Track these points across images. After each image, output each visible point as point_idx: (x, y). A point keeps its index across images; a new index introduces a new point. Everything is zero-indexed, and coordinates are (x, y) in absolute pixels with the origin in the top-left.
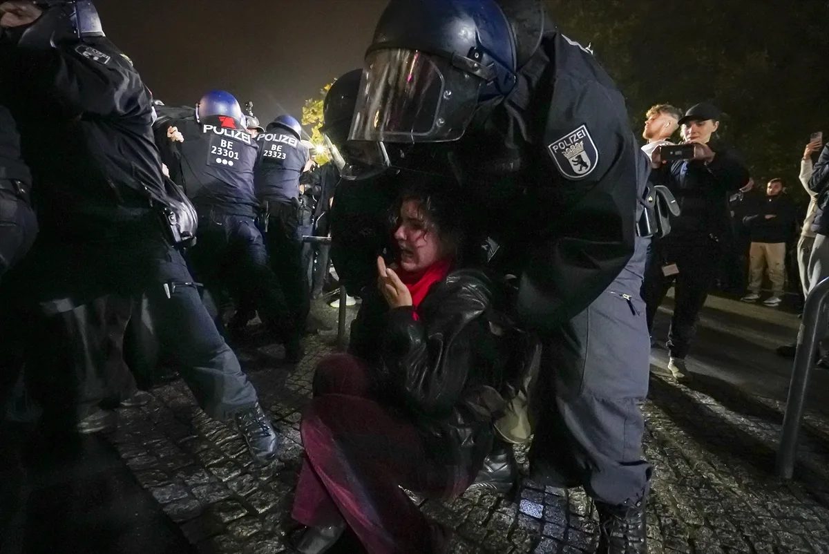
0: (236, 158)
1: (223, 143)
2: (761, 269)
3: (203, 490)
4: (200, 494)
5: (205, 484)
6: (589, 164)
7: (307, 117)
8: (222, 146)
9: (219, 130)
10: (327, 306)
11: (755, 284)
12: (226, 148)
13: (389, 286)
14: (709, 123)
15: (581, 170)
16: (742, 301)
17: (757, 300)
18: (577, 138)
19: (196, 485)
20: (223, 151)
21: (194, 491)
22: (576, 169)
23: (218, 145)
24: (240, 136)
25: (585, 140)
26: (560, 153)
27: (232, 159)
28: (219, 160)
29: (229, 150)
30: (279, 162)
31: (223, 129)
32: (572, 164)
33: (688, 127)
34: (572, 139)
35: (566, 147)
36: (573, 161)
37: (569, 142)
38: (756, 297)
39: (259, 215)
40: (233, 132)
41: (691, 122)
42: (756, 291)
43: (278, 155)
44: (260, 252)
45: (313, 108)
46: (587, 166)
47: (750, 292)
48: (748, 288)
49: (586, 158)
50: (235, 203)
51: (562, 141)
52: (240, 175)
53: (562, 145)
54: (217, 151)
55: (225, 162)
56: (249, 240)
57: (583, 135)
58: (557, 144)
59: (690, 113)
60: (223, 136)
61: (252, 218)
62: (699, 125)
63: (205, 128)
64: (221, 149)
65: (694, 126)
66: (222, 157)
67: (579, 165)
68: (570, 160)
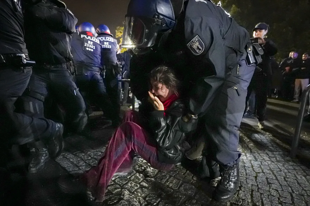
0: (94, 48)
1: (89, 42)
2: (299, 89)
3: (84, 167)
4: (83, 169)
5: (84, 166)
6: (201, 49)
7: (118, 34)
8: (88, 43)
9: (87, 37)
10: (128, 108)
11: (297, 96)
12: (90, 44)
13: (155, 102)
14: (263, 31)
15: (199, 51)
16: (292, 103)
17: (297, 102)
18: (196, 40)
19: (81, 166)
20: (89, 45)
21: (80, 168)
22: (198, 51)
23: (87, 43)
24: (95, 40)
25: (199, 40)
26: (191, 47)
27: (93, 49)
28: (87, 49)
29: (91, 45)
30: (109, 49)
31: (89, 37)
32: (196, 50)
33: (256, 32)
34: (194, 41)
35: (193, 44)
36: (196, 49)
37: (193, 42)
38: (297, 100)
39: (101, 71)
40: (93, 38)
41: (257, 30)
42: (297, 98)
43: (108, 46)
44: (103, 86)
45: (120, 30)
46: (201, 50)
47: (295, 99)
48: (294, 97)
49: (200, 47)
50: (93, 66)
51: (191, 42)
52: (96, 55)
53: (191, 44)
54: (87, 45)
55: (90, 50)
56: (98, 81)
57: (198, 39)
58: (190, 44)
59: (257, 26)
60: (89, 40)
61: (99, 72)
62: (260, 32)
63: (82, 36)
64: (88, 44)
65: (258, 32)
66: (89, 48)
67: (198, 50)
68: (195, 49)
